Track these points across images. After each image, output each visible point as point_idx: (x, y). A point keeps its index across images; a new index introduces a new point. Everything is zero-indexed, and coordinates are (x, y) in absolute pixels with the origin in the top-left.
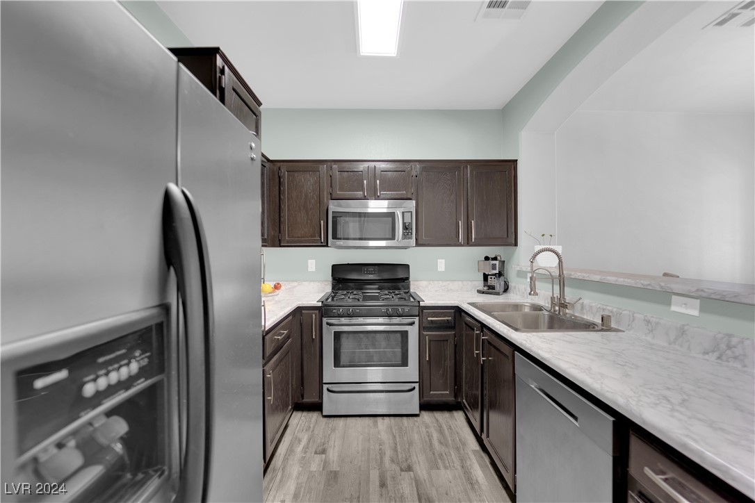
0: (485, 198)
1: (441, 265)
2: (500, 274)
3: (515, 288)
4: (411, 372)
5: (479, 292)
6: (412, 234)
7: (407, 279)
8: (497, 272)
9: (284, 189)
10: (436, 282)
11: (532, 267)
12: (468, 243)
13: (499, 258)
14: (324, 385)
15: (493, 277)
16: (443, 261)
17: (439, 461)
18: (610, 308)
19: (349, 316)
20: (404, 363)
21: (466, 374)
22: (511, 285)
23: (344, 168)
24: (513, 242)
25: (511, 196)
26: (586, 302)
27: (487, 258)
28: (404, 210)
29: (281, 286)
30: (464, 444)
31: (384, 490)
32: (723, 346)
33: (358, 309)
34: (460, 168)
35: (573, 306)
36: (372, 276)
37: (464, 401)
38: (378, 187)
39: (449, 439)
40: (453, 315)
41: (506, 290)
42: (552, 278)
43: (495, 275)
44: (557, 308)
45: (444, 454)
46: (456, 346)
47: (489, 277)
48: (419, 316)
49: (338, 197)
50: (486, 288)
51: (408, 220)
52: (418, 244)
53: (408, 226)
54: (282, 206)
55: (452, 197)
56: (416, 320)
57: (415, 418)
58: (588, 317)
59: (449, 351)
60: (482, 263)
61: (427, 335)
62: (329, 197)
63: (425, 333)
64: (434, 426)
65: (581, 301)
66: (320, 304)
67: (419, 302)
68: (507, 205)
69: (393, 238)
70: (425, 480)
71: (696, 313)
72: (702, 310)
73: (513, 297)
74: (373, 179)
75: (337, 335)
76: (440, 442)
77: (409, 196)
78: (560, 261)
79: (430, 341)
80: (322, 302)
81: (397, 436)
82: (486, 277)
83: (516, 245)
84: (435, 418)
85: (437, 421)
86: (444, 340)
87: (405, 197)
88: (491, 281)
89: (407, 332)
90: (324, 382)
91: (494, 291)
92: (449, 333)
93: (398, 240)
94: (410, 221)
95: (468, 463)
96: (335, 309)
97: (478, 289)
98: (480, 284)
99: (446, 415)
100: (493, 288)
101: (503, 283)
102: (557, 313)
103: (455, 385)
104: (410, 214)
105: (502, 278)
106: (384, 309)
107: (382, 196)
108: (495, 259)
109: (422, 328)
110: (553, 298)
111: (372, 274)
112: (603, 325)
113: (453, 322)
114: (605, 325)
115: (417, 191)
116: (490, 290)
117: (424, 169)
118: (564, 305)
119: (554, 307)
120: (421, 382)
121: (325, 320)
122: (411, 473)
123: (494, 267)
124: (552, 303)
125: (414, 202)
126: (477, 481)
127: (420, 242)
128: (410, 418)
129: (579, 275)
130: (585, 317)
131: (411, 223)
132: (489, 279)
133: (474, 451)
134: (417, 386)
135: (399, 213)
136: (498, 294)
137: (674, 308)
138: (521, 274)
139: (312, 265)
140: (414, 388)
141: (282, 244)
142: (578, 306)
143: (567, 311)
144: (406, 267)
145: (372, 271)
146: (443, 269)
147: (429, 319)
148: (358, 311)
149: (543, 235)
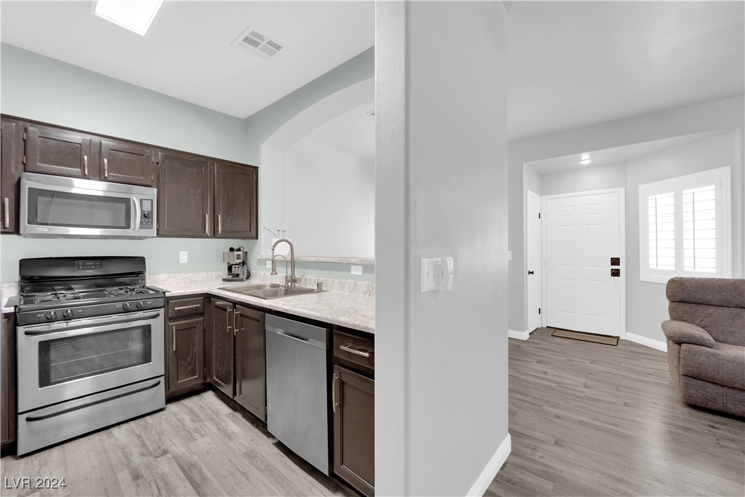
0: (231, 195)
1: (184, 257)
2: (244, 263)
3: (256, 274)
4: (157, 366)
5: (224, 280)
6: (152, 223)
7: (142, 272)
8: (241, 261)
10: (178, 274)
11: (273, 253)
12: (214, 235)
13: (242, 249)
14: (20, 416)
15: (237, 266)
16: (186, 253)
17: (195, 434)
18: (321, 278)
19: (66, 318)
20: (146, 357)
21: (216, 353)
22: (253, 272)
23: (48, 134)
24: (255, 235)
25: (253, 197)
26: (308, 277)
27: (232, 250)
28: (143, 198)
30: (217, 413)
31: (140, 481)
32: (371, 289)
33: (80, 309)
34: (206, 163)
35: (300, 280)
36: (92, 271)
37: (215, 378)
38: (106, 167)
39: (202, 415)
40: (202, 301)
41: (248, 277)
42: (287, 262)
43: (239, 264)
44: (290, 284)
45: (199, 428)
46: (205, 331)
47: (233, 266)
48: (164, 307)
49: (38, 170)
50: (230, 277)
51: (147, 208)
52: (159, 235)
53: (148, 214)
55: (198, 190)
56: (162, 311)
57: (161, 413)
58: (309, 287)
59: (198, 336)
60: (226, 254)
61: (174, 325)
62: (21, 167)
63: (171, 324)
64: (184, 412)
65: (305, 277)
66: (12, 310)
67: (164, 293)
68: (250, 204)
69: (128, 227)
70: (184, 454)
71: (360, 274)
72: (363, 272)
73: (254, 281)
74: (97, 156)
75: (45, 347)
76: (193, 421)
77: (148, 183)
78: (292, 249)
79: (177, 331)
80: (16, 307)
81: (143, 434)
82: (230, 269)
83: (257, 238)
84: (184, 405)
85: (187, 406)
86: (192, 327)
87: (143, 183)
88: (235, 270)
89: (149, 326)
90: (20, 411)
91: (238, 278)
92: (198, 319)
93: (134, 230)
94: (150, 210)
95: (223, 424)
96: (40, 313)
97: (223, 278)
98: (225, 274)
99: (195, 399)
100: (238, 275)
101: (246, 271)
102: (290, 287)
103: (205, 367)
104: (150, 202)
105: (245, 266)
106: (119, 305)
107: (111, 178)
108: (239, 250)
109: (168, 319)
112: (318, 289)
113: (202, 308)
114: (319, 288)
115: (158, 179)
116: (235, 278)
117: (166, 157)
118: (294, 281)
119: (288, 284)
120: (167, 375)
121: (21, 330)
122: (169, 455)
123: (238, 257)
124: (286, 280)
125: (155, 190)
126: (233, 432)
127: (161, 232)
128: (155, 415)
129: (303, 259)
130: (307, 287)
131: (151, 212)
132: (233, 268)
133: (227, 415)
134: (162, 380)
135: (135, 200)
136: (242, 280)
137: (352, 273)
138: (262, 262)
140: (159, 382)
142: (303, 280)
143: (297, 285)
144: (141, 260)
145: (91, 265)
146: (185, 261)
147: (176, 309)
148: (80, 311)
149: (279, 231)
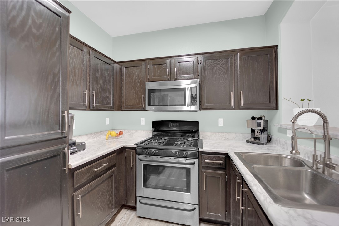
0: (251, 75)
1: (221, 122)
2: (264, 130)
3: (277, 140)
5: (247, 141)
6: (197, 102)
7: (198, 130)
8: (261, 128)
9: (123, 78)
10: (217, 133)
11: (293, 126)
12: (238, 107)
13: (263, 118)
14: (137, 197)
15: (259, 131)
16: (222, 119)
19: (152, 155)
20: (188, 190)
22: (274, 137)
23: (156, 63)
24: (275, 106)
27: (253, 118)
28: (192, 86)
29: (122, 133)
34: (232, 55)
38: (176, 73)
40: (224, 159)
43: (260, 130)
46: (226, 182)
47: (256, 131)
48: (198, 158)
49: (152, 81)
50: (253, 139)
53: (194, 96)
54: (122, 88)
55: (226, 76)
56: (197, 161)
59: (221, 185)
60: (249, 121)
61: (204, 172)
62: (147, 80)
63: (203, 170)
66: (136, 146)
67: (199, 148)
69: (185, 104)
73: (275, 148)
74: (173, 68)
75: (145, 167)
77: (196, 77)
78: (325, 122)
79: (207, 177)
82: (253, 131)
83: (277, 108)
86: (218, 177)
87: (193, 77)
88: (257, 134)
89: (190, 169)
90: (137, 195)
91: (259, 142)
92: (221, 172)
93: (187, 106)
94: (196, 93)
97: (247, 139)
98: (249, 136)
100: (258, 139)
101: (266, 136)
102: (320, 171)
104: (196, 88)
105: (266, 132)
106: (174, 152)
107: (178, 78)
108: (260, 118)
109: (200, 167)
110: (315, 156)
111: (175, 127)
113: (224, 164)
115: (201, 74)
116: (256, 141)
117: (206, 59)
119: (316, 165)
120: (200, 205)
121: (138, 157)
123: (259, 125)
125: (199, 80)
127: (203, 107)
131: (196, 95)
132: (256, 133)
134: (197, 207)
135: (188, 88)
136: (262, 144)
138: (283, 130)
139: (143, 121)
140: (195, 209)
141: (122, 109)
144: (197, 124)
145: (175, 125)
146: (222, 125)
147: (205, 161)
148: (157, 152)
149: (302, 100)
